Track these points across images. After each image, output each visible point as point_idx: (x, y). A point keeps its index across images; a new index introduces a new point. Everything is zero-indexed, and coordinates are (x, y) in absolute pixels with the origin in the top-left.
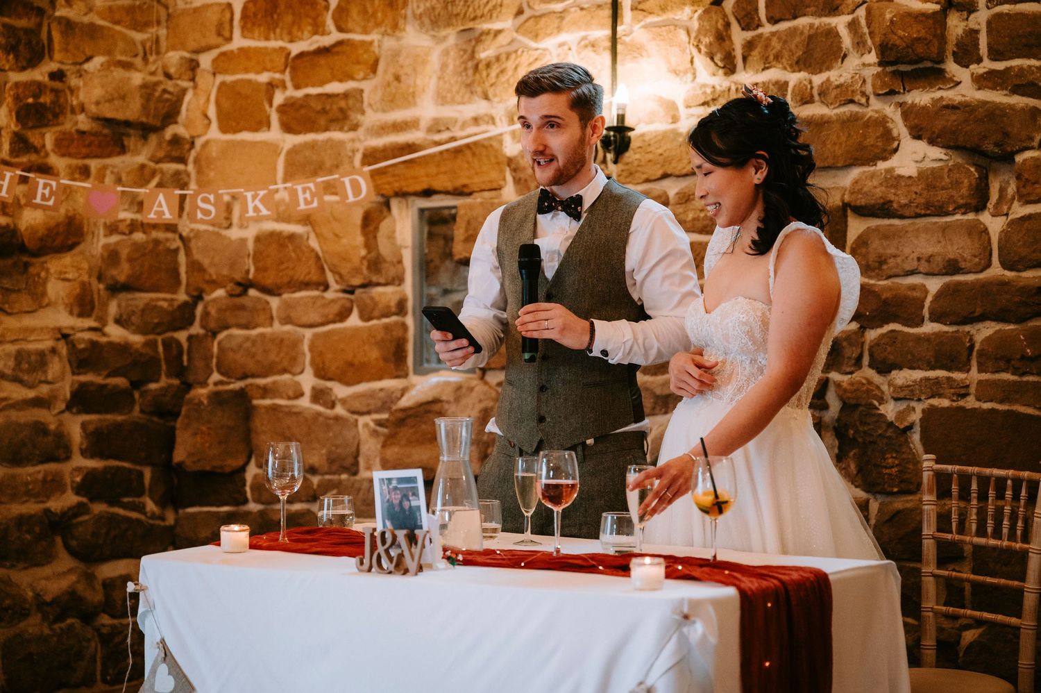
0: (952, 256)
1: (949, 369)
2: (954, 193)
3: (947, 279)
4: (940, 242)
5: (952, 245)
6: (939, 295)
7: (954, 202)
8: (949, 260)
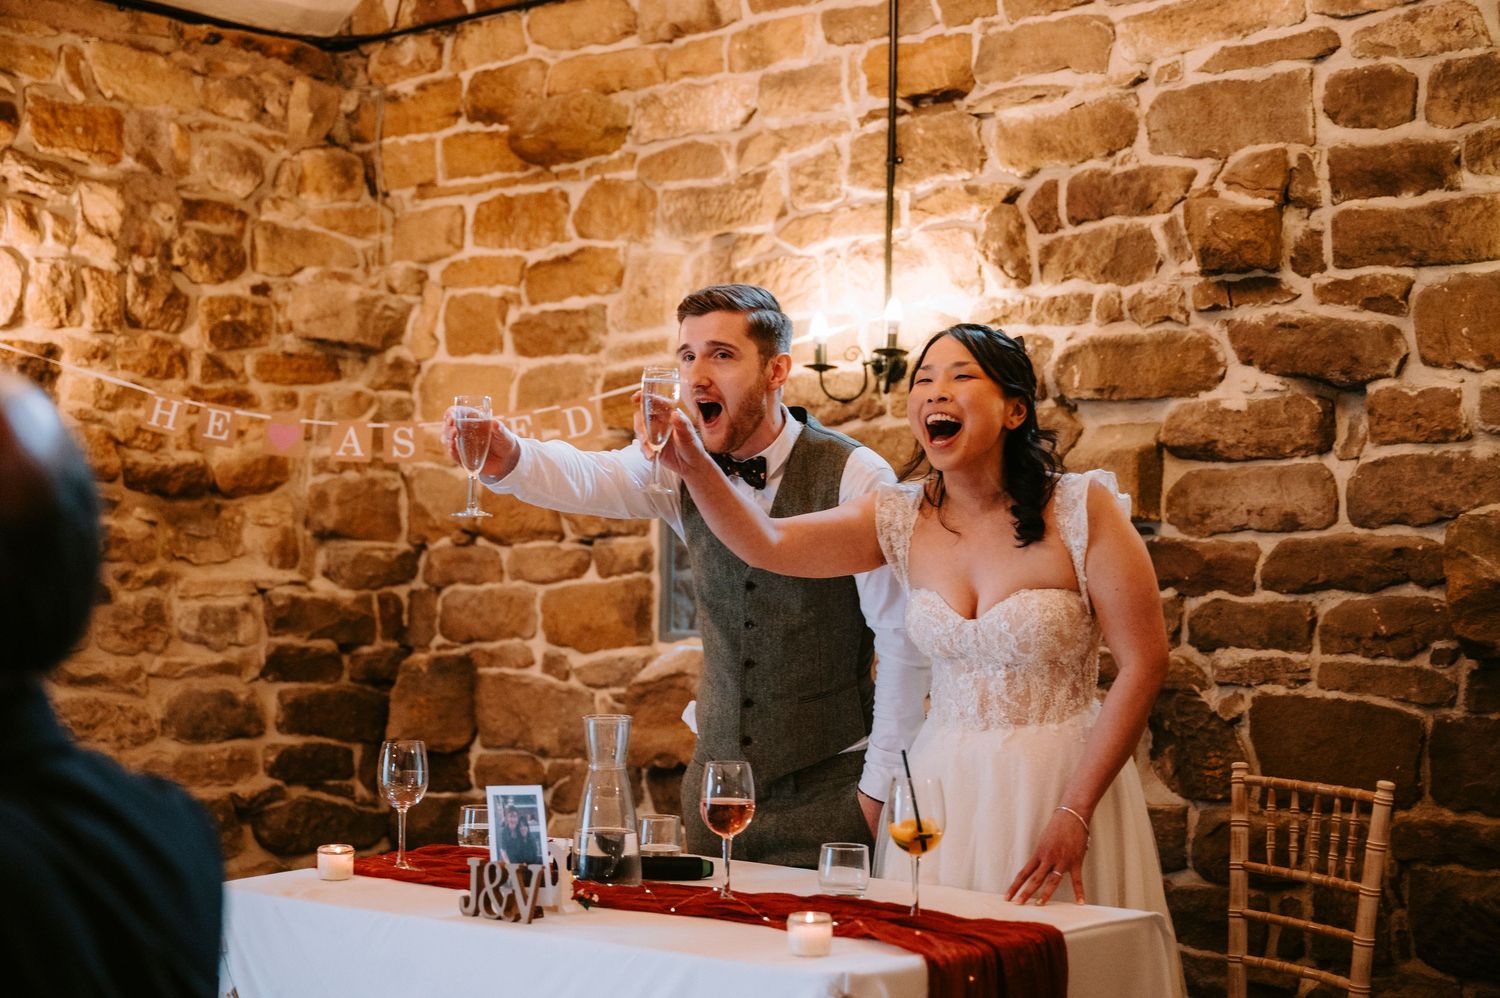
0: (1288, 509)
2: (1291, 430)
3: (1284, 537)
4: (1274, 491)
5: (1289, 495)
6: (1275, 557)
7: (1292, 442)
8: (1286, 514)
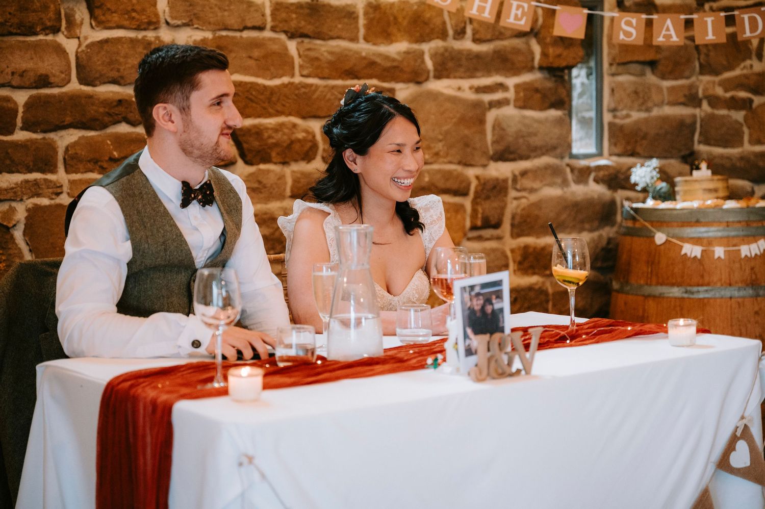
0: (43, 71)
1: (43, 172)
2: (43, 16)
3: (34, 92)
4: (32, 59)
5: (43, 62)
6: (29, 105)
7: (43, 24)
8: (41, 76)
